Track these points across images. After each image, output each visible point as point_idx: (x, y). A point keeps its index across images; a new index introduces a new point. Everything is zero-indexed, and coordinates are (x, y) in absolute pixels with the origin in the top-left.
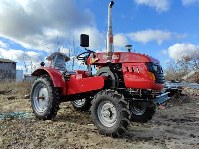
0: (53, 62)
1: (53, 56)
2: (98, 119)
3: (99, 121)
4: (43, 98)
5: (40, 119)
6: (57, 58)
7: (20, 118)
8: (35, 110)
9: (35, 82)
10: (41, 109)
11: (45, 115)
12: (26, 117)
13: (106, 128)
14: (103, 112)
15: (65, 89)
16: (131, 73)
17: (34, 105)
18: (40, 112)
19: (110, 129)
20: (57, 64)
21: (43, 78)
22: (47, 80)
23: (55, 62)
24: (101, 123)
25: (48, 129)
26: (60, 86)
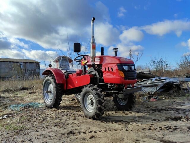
0: (59, 64)
1: (59, 59)
2: (85, 107)
3: (85, 108)
4: (51, 92)
5: (49, 108)
6: (62, 61)
7: (35, 107)
8: (45, 101)
9: (45, 80)
10: (49, 100)
11: (52, 104)
12: (39, 106)
13: (89, 113)
14: (88, 102)
15: (65, 85)
16: (108, 72)
17: (45, 97)
18: (49, 102)
19: (91, 114)
20: (61, 65)
21: (50, 76)
22: (52, 78)
23: (60, 63)
24: (86, 109)
25: (51, 114)
26: (61, 83)
